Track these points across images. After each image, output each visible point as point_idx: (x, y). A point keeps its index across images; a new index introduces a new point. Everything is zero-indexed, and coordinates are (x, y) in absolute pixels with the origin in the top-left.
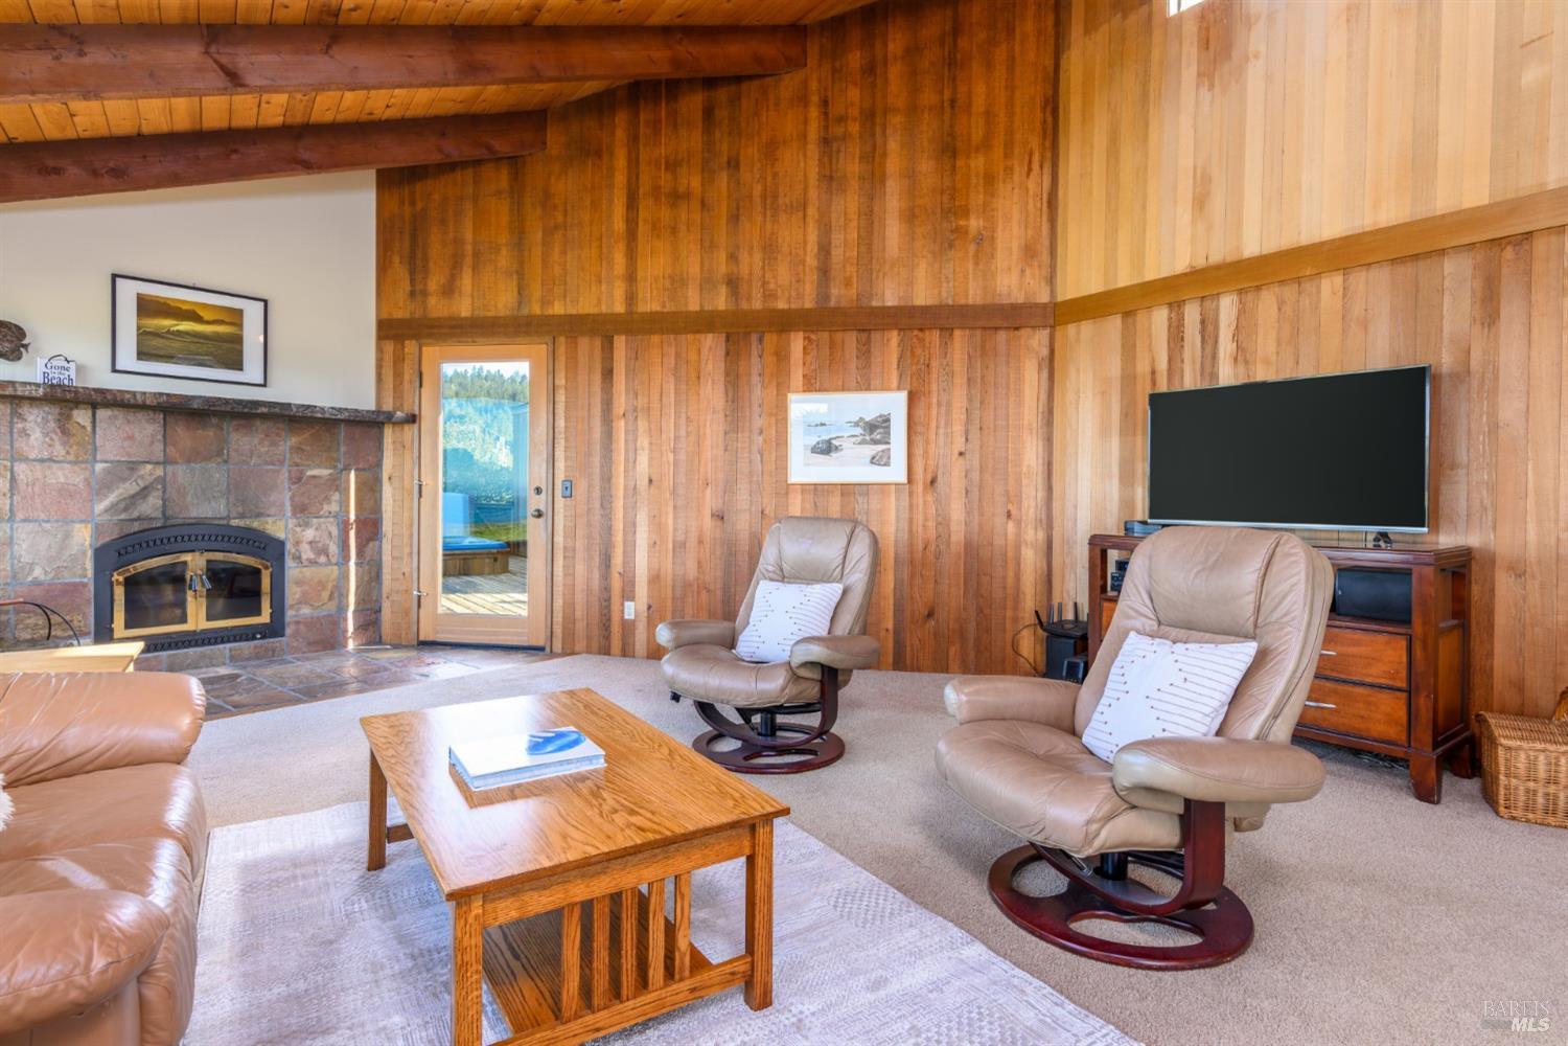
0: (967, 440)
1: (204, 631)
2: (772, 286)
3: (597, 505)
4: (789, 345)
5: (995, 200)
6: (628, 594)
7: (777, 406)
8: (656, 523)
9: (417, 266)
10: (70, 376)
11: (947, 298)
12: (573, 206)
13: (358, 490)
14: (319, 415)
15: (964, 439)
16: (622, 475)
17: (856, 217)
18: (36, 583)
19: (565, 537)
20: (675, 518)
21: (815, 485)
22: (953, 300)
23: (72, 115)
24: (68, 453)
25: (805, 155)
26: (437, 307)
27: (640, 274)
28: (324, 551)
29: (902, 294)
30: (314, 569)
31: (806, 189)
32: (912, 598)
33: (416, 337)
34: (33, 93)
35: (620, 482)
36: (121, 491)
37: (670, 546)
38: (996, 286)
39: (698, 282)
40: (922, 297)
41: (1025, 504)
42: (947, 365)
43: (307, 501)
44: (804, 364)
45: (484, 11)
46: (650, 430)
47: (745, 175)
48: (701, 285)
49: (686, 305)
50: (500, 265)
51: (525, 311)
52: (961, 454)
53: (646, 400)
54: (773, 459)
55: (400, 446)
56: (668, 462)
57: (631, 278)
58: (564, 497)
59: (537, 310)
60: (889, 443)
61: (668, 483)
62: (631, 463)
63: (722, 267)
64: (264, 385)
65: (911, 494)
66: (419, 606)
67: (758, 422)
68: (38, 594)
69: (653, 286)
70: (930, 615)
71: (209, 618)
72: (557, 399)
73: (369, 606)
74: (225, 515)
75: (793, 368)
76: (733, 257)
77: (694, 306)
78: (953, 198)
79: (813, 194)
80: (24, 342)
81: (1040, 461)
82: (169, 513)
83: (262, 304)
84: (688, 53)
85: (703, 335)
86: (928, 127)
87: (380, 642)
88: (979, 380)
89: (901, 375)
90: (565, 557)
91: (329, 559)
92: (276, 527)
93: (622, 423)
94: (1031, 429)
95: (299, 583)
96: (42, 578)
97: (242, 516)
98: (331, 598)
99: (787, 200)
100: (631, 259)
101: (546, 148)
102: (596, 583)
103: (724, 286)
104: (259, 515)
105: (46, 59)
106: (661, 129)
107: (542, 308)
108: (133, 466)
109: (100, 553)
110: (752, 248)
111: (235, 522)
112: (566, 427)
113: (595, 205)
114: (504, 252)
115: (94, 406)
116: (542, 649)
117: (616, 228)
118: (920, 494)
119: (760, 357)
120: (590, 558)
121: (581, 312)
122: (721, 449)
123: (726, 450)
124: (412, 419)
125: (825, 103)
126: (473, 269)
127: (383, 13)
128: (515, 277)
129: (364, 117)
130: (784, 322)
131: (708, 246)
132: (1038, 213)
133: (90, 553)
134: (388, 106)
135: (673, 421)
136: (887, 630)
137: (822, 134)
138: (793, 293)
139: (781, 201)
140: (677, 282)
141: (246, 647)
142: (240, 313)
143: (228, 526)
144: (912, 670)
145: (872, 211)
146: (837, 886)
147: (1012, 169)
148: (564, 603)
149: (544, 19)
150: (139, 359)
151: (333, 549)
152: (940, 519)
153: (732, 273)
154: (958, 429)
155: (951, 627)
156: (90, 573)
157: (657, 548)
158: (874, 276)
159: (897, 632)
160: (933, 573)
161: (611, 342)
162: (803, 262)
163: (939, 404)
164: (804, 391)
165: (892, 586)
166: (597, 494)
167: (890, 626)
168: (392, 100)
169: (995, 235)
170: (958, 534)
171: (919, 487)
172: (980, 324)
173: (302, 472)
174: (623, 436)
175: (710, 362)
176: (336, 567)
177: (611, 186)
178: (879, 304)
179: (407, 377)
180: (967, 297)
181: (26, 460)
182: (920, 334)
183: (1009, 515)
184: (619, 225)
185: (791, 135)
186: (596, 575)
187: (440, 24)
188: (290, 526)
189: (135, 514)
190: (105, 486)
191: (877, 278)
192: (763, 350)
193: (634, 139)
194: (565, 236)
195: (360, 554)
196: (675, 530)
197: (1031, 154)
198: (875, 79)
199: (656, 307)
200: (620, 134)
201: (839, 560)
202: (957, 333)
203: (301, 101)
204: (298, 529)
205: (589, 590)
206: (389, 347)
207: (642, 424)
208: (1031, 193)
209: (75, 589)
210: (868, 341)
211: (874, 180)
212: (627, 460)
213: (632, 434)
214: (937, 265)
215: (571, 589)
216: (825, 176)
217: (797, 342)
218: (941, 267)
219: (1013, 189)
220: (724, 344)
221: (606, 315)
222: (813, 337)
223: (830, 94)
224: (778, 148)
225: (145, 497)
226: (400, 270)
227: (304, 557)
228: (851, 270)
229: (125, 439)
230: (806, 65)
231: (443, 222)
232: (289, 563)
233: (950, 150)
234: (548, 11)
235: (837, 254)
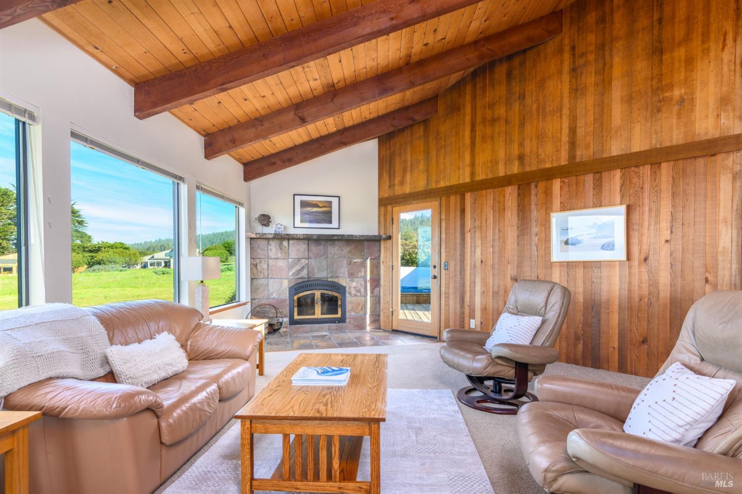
0: (672, 232)
1: (320, 319)
2: (542, 156)
3: (458, 273)
4: (552, 186)
5: (694, 74)
6: (472, 316)
7: (545, 220)
8: (484, 283)
9: (391, 176)
10: (281, 231)
11: (656, 144)
12: (448, 136)
13: (371, 267)
14: (355, 239)
15: (669, 232)
16: (469, 258)
17: (592, 108)
18: (274, 299)
19: (445, 288)
20: (493, 280)
21: (567, 262)
22: (661, 145)
23: (275, 144)
24: (282, 256)
25: (561, 81)
26: (398, 191)
27: (477, 162)
28: (359, 291)
29: (623, 147)
30: (356, 298)
31: (561, 100)
32: (631, 330)
33: (391, 204)
34: (251, 142)
35: (468, 262)
36: (296, 268)
37: (491, 294)
38: (695, 130)
39: (504, 161)
40: (638, 146)
41: (720, 272)
42: (656, 186)
43: (353, 272)
44: (561, 196)
45: (387, 65)
46: (481, 237)
47: (528, 101)
48: (505, 163)
49: (498, 174)
50: (420, 168)
51: (430, 187)
52: (667, 241)
53: (479, 222)
54: (544, 249)
55: (386, 249)
56: (490, 252)
57: (473, 165)
58: (445, 270)
59: (434, 187)
60: (614, 237)
61: (490, 262)
62: (473, 252)
63: (516, 151)
64: (339, 228)
65: (630, 267)
66: (392, 315)
67: (535, 230)
68: (274, 302)
69: (483, 167)
70: (644, 341)
71: (322, 314)
72: (442, 225)
73: (376, 314)
74: (326, 276)
75: (554, 200)
76: (521, 145)
77: (501, 173)
78: (660, 80)
79: (566, 101)
80: (270, 220)
81: (735, 243)
82: (310, 276)
83: (338, 198)
84: (488, 49)
85: (506, 188)
86: (642, 41)
87: (379, 328)
88: (681, 193)
89: (623, 196)
90: (445, 297)
91: (361, 294)
92: (343, 282)
93: (469, 234)
94: (726, 222)
95: (350, 303)
96: (275, 297)
97: (331, 277)
98: (362, 308)
99: (551, 108)
100: (473, 155)
101: (437, 113)
102: (458, 310)
103: (517, 161)
104: (337, 277)
105: (253, 130)
106: (486, 89)
107: (436, 185)
108: (299, 259)
109: (290, 289)
110: (532, 138)
111: (329, 280)
112: (446, 238)
113: (457, 134)
114: (422, 163)
115: (289, 240)
116: (436, 338)
117: (466, 142)
118: (637, 267)
119: (536, 195)
120: (456, 298)
121: (451, 184)
122: (516, 245)
123: (518, 245)
124: (390, 238)
125: (573, 48)
126: (411, 172)
127: (349, 80)
128: (426, 173)
129: (364, 120)
130: (549, 175)
131: (509, 142)
132: (732, 73)
133: (288, 289)
134: (370, 113)
135: (492, 231)
136: (614, 348)
137: (572, 66)
138: (554, 158)
139: (547, 110)
140: (495, 162)
141: (333, 325)
142: (330, 202)
143: (327, 281)
144: (631, 373)
145: (603, 102)
146: (461, 471)
147: (708, 50)
148: (445, 318)
149: (414, 59)
150: (301, 222)
151: (362, 290)
152: (651, 282)
153: (522, 153)
154: (665, 224)
155: (659, 351)
156: (288, 296)
157: (485, 295)
158: (604, 138)
159: (621, 349)
160: (646, 316)
161: (464, 196)
162: (560, 140)
163: (650, 210)
164: (561, 211)
165: (617, 322)
166: (458, 269)
167: (616, 345)
168: (371, 111)
169: (695, 96)
170: (665, 292)
171: (635, 263)
172: (681, 156)
173: (351, 261)
174: (469, 240)
175: (510, 201)
176: (363, 298)
177: (464, 123)
178: (608, 155)
179: (388, 221)
180: (671, 141)
181: (271, 259)
182: (636, 169)
183: (707, 280)
184: (468, 141)
185: (554, 73)
186: (458, 306)
187: (372, 76)
188: (348, 281)
189: (300, 276)
190: (291, 267)
191: (606, 140)
192: (537, 192)
193: (474, 98)
194: (445, 150)
195: (372, 292)
196: (493, 286)
197: (725, 35)
198: (605, 25)
199: (484, 177)
200: (468, 97)
201: (543, 304)
202: (664, 165)
203: (339, 120)
204: (350, 282)
205: (455, 313)
206: (383, 209)
207: (478, 234)
208: (725, 61)
209: (283, 301)
210: (601, 178)
211: (605, 84)
212: (471, 252)
213: (473, 238)
214: (648, 125)
215: (448, 311)
216: (573, 90)
217: (557, 184)
218: (651, 126)
219: (710, 62)
220: (517, 190)
221: (462, 184)
222: (566, 180)
223: (576, 43)
224: (546, 81)
225: (302, 271)
226: (386, 178)
227: (352, 293)
228: (590, 139)
229: (297, 250)
230: (562, 31)
231: (400, 154)
232: (347, 295)
233: (658, 51)
234: (414, 55)
235: (581, 132)
